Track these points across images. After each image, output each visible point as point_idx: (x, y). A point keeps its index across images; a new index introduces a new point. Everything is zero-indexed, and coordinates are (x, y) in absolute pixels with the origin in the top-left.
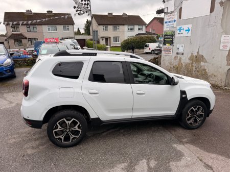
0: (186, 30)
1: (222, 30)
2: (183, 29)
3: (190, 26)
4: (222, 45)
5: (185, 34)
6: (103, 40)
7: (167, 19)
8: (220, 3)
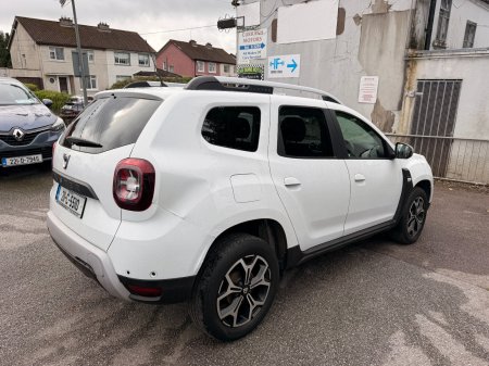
0: (289, 66)
1: (360, 68)
2: (282, 63)
3: (297, 58)
4: (361, 94)
5: (287, 73)
6: (52, 81)
7: (245, 41)
8: (354, 18)
